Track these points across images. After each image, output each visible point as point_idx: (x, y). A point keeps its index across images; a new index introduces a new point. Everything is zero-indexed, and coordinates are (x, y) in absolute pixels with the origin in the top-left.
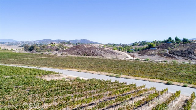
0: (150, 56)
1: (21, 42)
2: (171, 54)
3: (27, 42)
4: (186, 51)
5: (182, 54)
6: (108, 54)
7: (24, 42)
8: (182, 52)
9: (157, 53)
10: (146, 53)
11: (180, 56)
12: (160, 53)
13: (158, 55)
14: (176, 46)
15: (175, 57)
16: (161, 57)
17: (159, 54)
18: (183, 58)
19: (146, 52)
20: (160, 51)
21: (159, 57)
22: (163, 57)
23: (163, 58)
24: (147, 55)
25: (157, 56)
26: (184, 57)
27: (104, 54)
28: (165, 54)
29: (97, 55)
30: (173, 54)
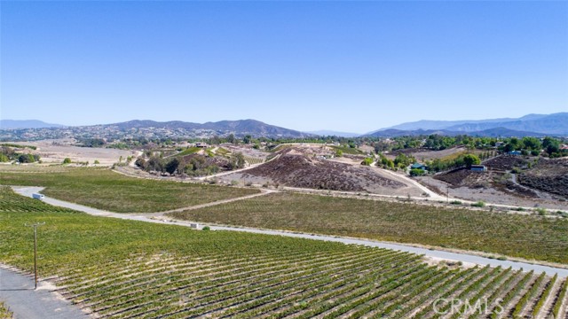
0: (474, 190)
1: (70, 128)
2: (523, 184)
3: (86, 127)
4: (558, 179)
5: (551, 186)
6: (377, 184)
7: (78, 128)
8: (550, 181)
9: (490, 181)
10: (464, 182)
11: (546, 191)
12: (497, 181)
13: (493, 187)
14: (531, 164)
15: (534, 195)
16: (501, 193)
17: (494, 185)
18: (553, 198)
19: (462, 177)
20: (495, 175)
21: (499, 192)
22: (507, 192)
23: (507, 196)
24: (465, 185)
25: (492, 190)
26: (556, 193)
27: (368, 185)
28: (509, 185)
29: (351, 187)
30: (530, 186)
